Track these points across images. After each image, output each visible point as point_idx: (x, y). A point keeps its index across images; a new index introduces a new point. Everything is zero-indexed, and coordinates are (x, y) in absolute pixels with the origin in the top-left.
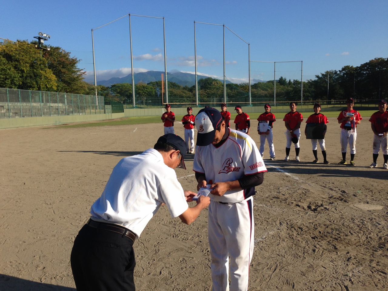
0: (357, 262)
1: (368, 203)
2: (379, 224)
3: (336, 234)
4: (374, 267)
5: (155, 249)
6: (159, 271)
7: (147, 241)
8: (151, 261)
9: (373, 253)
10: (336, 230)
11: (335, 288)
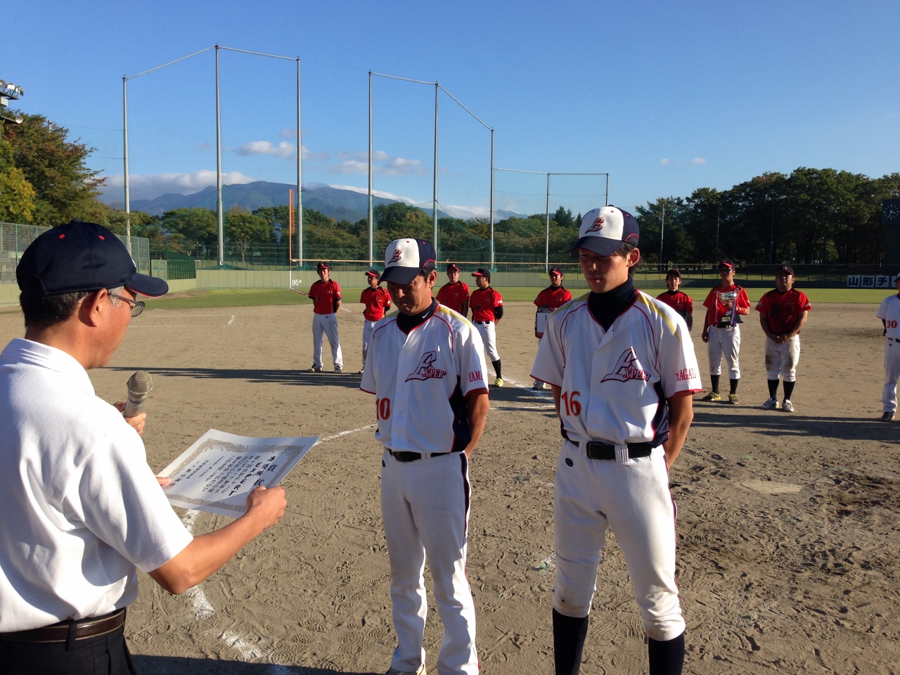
0: (765, 592)
1: (769, 479)
2: (799, 521)
3: (715, 541)
4: (801, 602)
5: (340, 576)
6: (358, 618)
7: (318, 560)
8: (337, 599)
9: (794, 575)
10: (714, 531)
11: (728, 641)
